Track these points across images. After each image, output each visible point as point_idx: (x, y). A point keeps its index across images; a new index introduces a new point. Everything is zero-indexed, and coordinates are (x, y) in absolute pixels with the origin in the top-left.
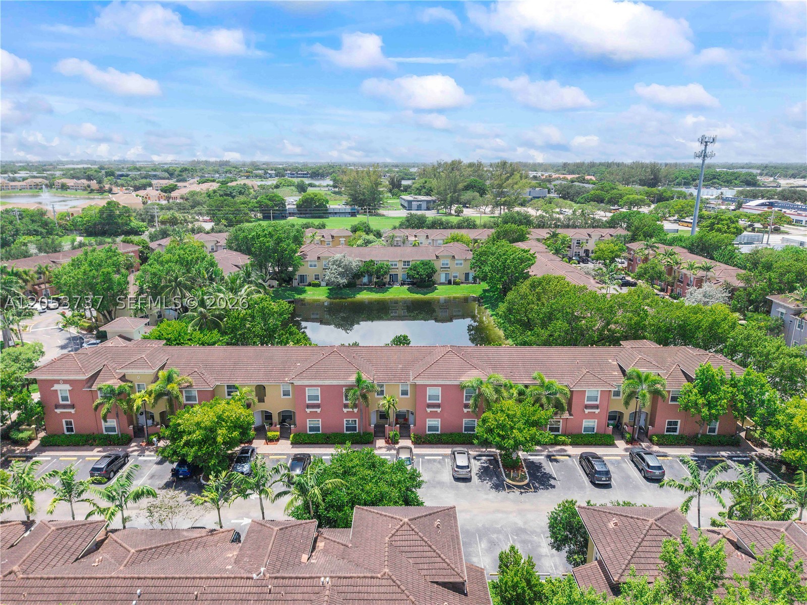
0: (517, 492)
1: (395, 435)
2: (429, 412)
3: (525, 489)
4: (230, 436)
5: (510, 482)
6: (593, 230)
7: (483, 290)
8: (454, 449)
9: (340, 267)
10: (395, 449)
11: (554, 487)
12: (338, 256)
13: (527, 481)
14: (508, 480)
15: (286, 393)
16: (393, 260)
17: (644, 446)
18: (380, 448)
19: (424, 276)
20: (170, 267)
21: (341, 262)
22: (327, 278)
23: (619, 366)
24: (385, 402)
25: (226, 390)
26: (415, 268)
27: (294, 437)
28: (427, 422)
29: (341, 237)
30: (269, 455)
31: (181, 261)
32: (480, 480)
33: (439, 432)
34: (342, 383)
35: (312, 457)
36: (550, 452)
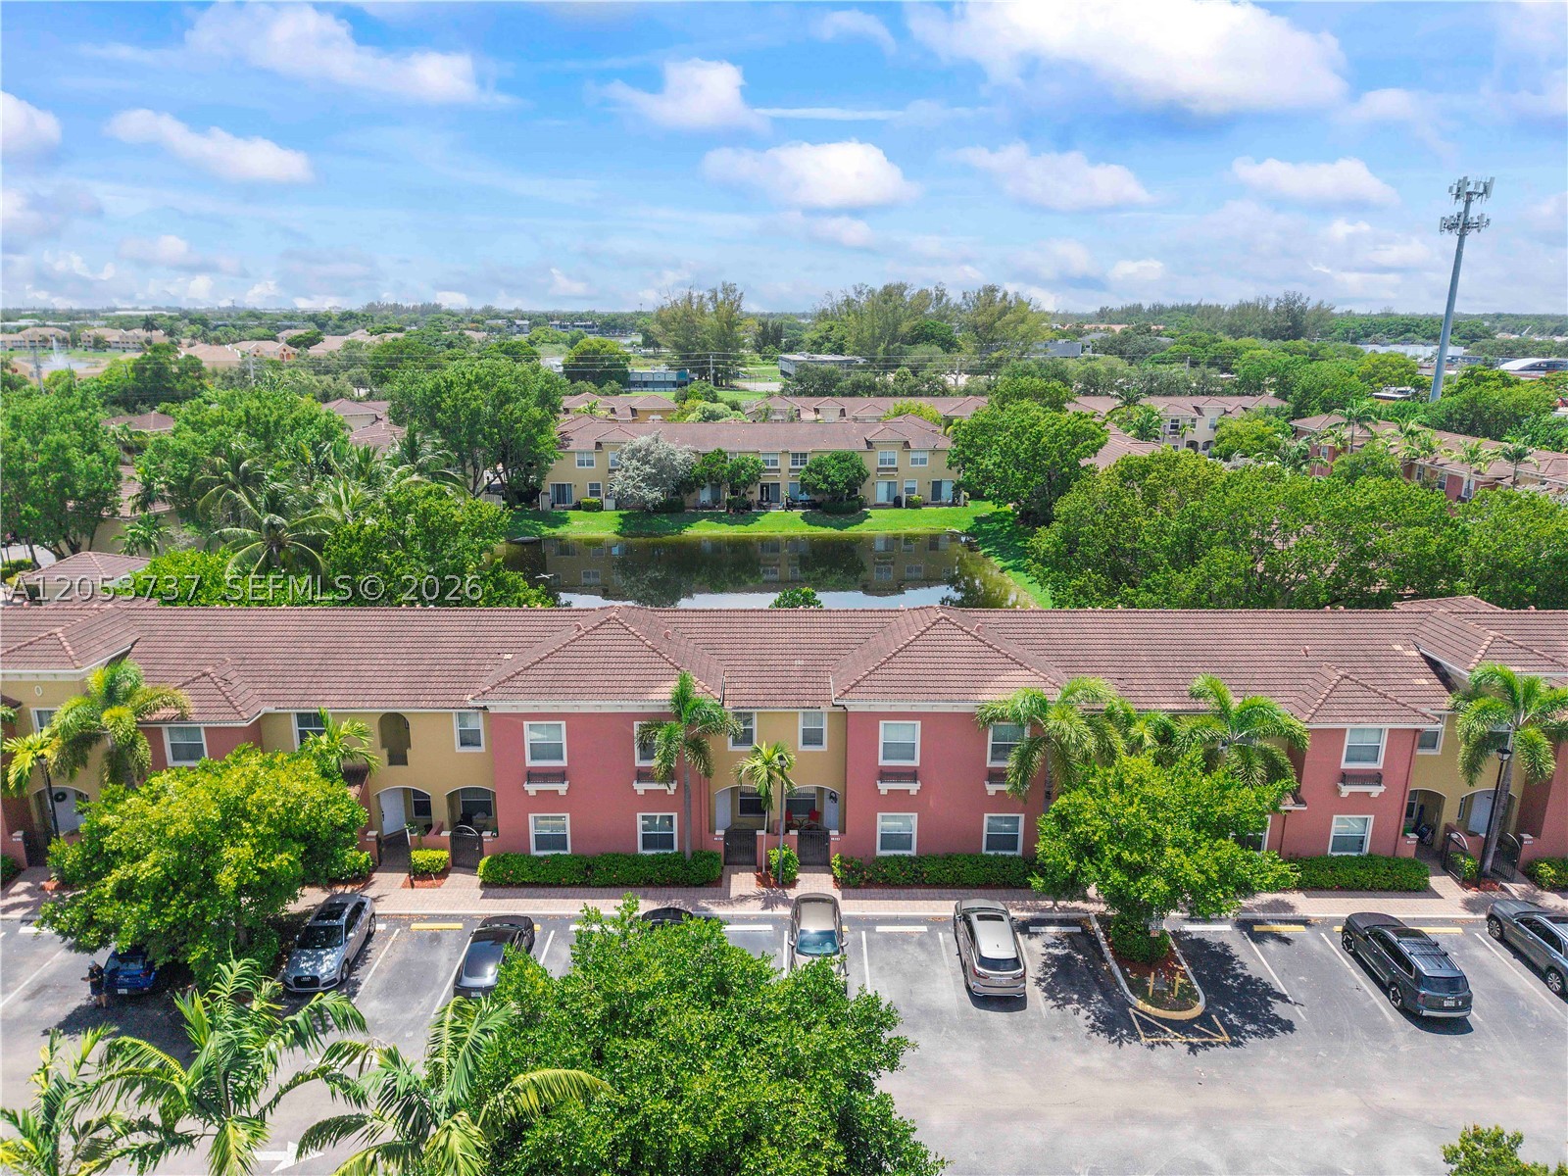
0: (1179, 1044)
1: (785, 861)
2: (884, 792)
3: (1200, 1034)
4: (265, 866)
5: (1148, 1008)
6: (1206, 398)
7: (976, 519)
8: (968, 904)
9: (648, 462)
10: (786, 902)
11: (1288, 1027)
12: (642, 440)
13: (1199, 1007)
14: (1140, 1004)
15: (468, 739)
16: (769, 450)
17: (1515, 893)
18: (743, 899)
19: (841, 486)
20: (222, 435)
21: (649, 452)
22: (616, 488)
23: (1428, 659)
24: (758, 763)
25: (295, 728)
26: (818, 468)
27: (489, 867)
28: (880, 824)
29: (652, 412)
30: (413, 918)
31: (251, 424)
32: (1051, 1003)
33: (913, 852)
34: (630, 706)
35: (537, 927)
36: (1245, 910)
